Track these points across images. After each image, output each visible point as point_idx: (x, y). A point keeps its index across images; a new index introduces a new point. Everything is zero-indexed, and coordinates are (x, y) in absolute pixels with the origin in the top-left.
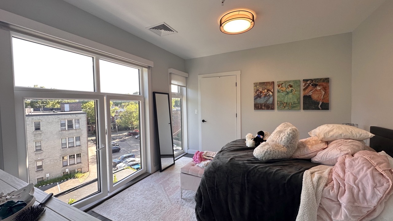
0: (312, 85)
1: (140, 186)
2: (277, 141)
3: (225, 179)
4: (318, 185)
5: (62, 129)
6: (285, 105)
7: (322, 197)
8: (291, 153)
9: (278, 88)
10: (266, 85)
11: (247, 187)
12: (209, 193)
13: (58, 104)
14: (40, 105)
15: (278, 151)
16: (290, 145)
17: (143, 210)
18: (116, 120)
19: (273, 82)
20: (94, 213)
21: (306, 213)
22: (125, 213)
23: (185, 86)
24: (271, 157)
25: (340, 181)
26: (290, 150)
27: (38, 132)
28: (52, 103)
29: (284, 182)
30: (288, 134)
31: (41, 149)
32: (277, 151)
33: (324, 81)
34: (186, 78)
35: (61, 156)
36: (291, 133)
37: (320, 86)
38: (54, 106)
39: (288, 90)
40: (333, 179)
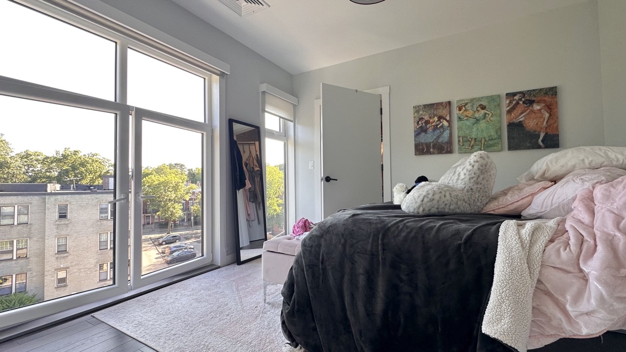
0: (524, 103)
1: (193, 283)
2: (451, 182)
3: (340, 246)
4: (532, 243)
5: (102, 217)
6: (473, 142)
7: (542, 265)
8: (479, 204)
9: (458, 112)
10: (436, 109)
11: (382, 259)
12: (308, 276)
13: (100, 179)
14: (71, 179)
15: (450, 194)
16: (475, 186)
17: (187, 317)
18: (192, 207)
19: (449, 103)
20: (94, 318)
21: (507, 298)
22: (150, 321)
23: (292, 119)
24: (436, 207)
25: (584, 229)
26: (477, 196)
27: (64, 221)
28: (90, 178)
29: (459, 242)
30: (470, 165)
31: (66, 251)
32: (448, 194)
33: (546, 93)
34: (295, 106)
35: (97, 262)
36: (477, 162)
37: (539, 102)
38: (94, 182)
39: (477, 115)
40: (567, 229)
